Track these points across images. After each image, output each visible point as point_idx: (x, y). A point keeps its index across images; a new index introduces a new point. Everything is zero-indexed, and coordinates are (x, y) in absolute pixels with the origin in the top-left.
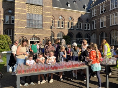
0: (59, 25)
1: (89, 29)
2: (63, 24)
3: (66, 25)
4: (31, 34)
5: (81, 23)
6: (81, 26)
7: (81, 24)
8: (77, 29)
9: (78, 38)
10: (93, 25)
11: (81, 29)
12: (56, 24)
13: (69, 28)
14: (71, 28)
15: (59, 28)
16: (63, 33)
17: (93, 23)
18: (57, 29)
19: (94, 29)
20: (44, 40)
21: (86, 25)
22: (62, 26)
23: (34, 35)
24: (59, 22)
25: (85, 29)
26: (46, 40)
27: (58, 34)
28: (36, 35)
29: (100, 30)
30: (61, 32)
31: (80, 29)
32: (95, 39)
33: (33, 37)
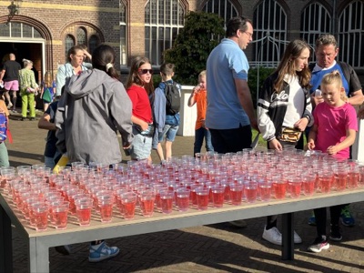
9: (268, 31)
20: (71, 36)
23: (12, 8)
26: (82, 39)
27: (151, 6)
28: (25, 8)
32: (357, 34)
33: (9, 21)
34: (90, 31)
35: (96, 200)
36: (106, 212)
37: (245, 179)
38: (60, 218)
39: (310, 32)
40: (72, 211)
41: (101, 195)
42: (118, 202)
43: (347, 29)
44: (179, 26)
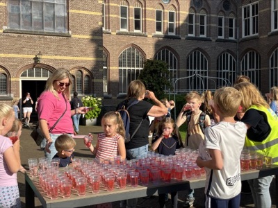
0: (123, 23)
1: (231, 35)
2: (141, 19)
3: (151, 20)
4: (26, 56)
5: (202, 13)
6: (205, 25)
7: (202, 17)
8: (190, 35)
9: (197, 71)
10: (247, 22)
11: (205, 36)
12: (115, 16)
13: (160, 33)
14: (170, 34)
15: (126, 34)
16: (140, 50)
17: (247, 14)
18: (119, 36)
19: (251, 35)
21: (220, 20)
22: (137, 26)
23: (36, 59)
24: (124, 12)
25: (220, 37)
26: (79, 77)
27: (123, 56)
28: (44, 59)
29: (272, 38)
30: (134, 46)
31: (201, 36)
32: (253, 72)
33: (34, 67)
34: (85, 73)
35: (89, 179)
36: (95, 187)
37: (185, 164)
38: (66, 191)
39: (223, 71)
40: (74, 187)
41: (92, 175)
42: (103, 180)
43: (246, 69)
44: (140, 69)
